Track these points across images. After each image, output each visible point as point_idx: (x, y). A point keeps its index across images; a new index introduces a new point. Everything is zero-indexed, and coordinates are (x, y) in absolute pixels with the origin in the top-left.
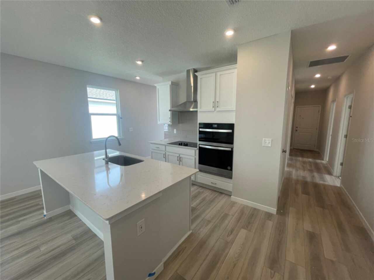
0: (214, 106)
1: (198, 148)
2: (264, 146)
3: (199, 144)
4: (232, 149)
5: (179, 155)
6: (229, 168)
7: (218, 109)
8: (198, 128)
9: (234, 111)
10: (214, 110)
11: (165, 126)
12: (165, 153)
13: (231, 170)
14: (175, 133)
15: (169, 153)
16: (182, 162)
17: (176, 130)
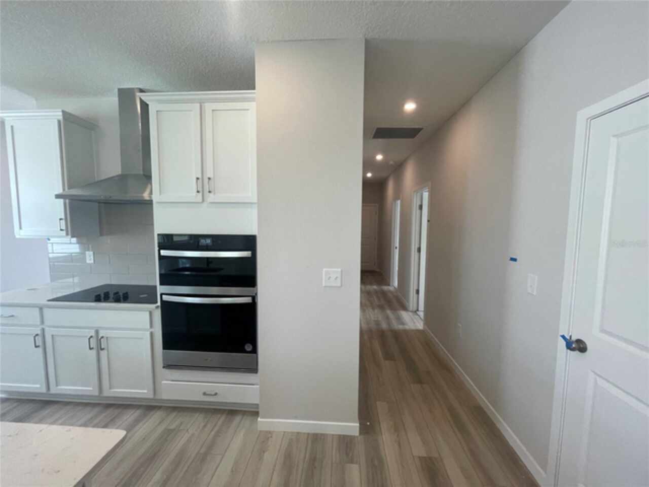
0: (200, 189)
1: (159, 304)
2: (325, 287)
3: (161, 295)
4: (254, 298)
5: (97, 332)
6: (248, 347)
7: (211, 198)
8: (157, 249)
9: (255, 203)
10: (201, 201)
11: (52, 243)
12: (43, 330)
13: (255, 351)
14: (88, 261)
15: (55, 331)
16: (108, 351)
17: (94, 254)
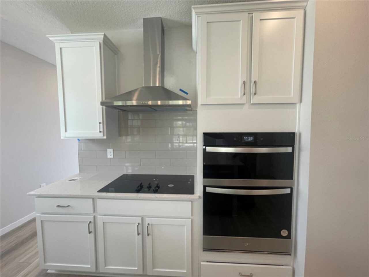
3: (205, 186)
4: (292, 190)
5: (143, 220)
6: (284, 233)
7: (255, 100)
8: (200, 146)
10: (244, 102)
11: (81, 143)
12: (94, 218)
13: (290, 236)
14: (109, 156)
15: (106, 219)
16: (152, 236)
17: (113, 151)
